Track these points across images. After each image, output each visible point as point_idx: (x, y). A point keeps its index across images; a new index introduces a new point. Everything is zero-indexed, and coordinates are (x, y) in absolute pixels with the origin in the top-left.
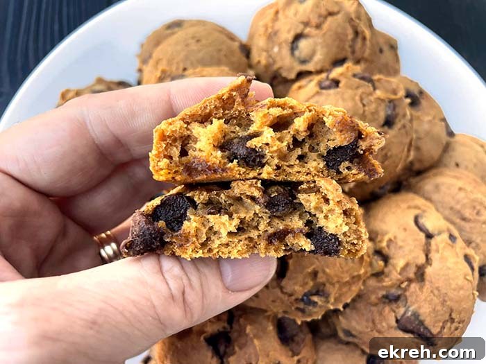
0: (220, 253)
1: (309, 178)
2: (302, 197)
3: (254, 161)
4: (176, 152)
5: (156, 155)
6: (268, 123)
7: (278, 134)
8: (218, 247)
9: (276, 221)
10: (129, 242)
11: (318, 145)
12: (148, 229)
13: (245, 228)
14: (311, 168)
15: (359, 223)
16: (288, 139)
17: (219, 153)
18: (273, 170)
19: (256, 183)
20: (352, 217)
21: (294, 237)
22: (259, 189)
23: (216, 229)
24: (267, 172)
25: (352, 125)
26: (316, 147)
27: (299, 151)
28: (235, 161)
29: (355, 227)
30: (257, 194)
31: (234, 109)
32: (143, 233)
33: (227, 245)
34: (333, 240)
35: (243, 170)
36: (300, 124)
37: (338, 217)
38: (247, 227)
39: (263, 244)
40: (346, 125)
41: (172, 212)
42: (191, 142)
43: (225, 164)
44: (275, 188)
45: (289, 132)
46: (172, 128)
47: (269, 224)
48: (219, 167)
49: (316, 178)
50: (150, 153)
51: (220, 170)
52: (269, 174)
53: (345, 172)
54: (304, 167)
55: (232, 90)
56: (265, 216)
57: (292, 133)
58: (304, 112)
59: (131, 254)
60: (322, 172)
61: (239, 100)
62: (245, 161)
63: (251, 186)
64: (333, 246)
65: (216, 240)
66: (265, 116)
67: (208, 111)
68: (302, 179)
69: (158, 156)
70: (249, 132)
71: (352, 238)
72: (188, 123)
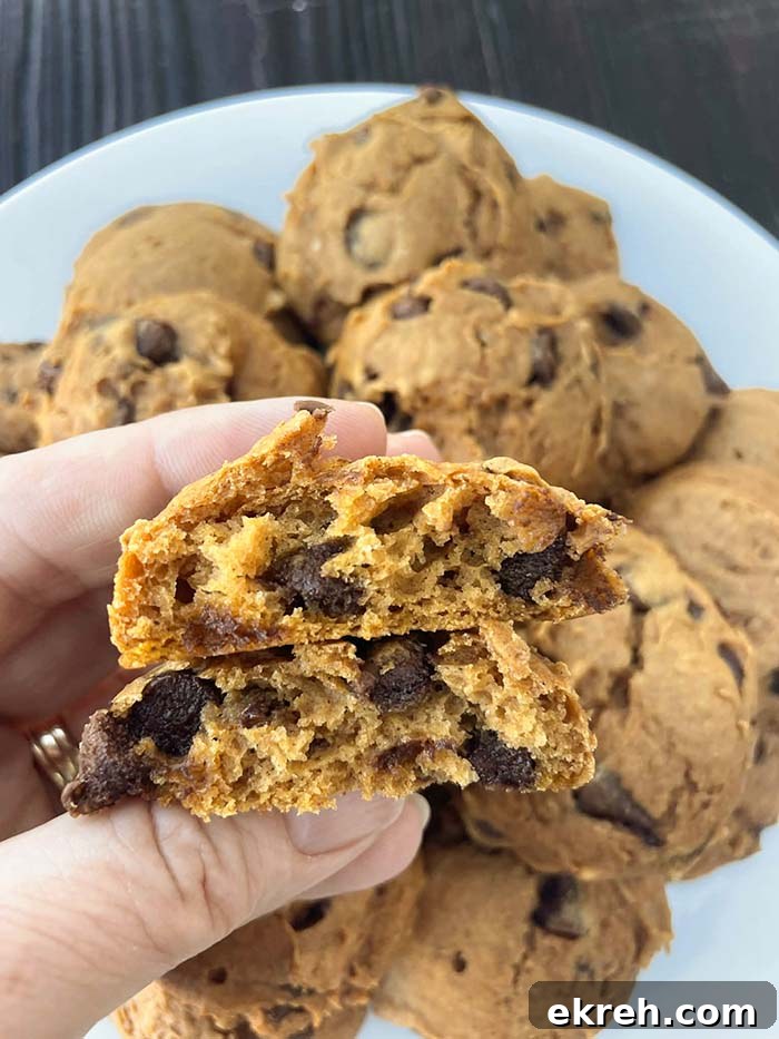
0: (275, 801)
1: (466, 623)
2: (446, 672)
3: (340, 603)
4: (166, 596)
5: (123, 608)
6: (367, 517)
7: (391, 539)
8: (270, 789)
9: (397, 723)
10: (79, 786)
11: (482, 546)
12: (115, 763)
13: (330, 741)
14: (468, 603)
15: (577, 717)
16: (415, 545)
17: (260, 597)
18: (383, 618)
19: (345, 650)
20: (559, 707)
21: (433, 758)
22: (351, 664)
23: (263, 752)
24: (370, 625)
25: (550, 507)
26: (479, 552)
27: (440, 568)
28: (297, 611)
29: (566, 727)
30: (348, 674)
31: (291, 485)
32: (105, 771)
33: (290, 784)
34: (520, 759)
35: (315, 627)
36: (436, 514)
37: (526, 713)
38: (333, 738)
39: (366, 775)
40: (537, 508)
41: (169, 713)
42: (199, 567)
43: (276, 617)
44: (390, 651)
45: (416, 530)
46: (153, 547)
47: (381, 730)
48: (263, 627)
49: (481, 622)
50: (108, 606)
51: (264, 636)
52: (374, 628)
53: (545, 603)
54: (453, 599)
55: (282, 446)
56: (369, 716)
57: (421, 532)
58: (445, 485)
59: (86, 810)
60: (495, 606)
61: (299, 466)
62: (321, 606)
63: (334, 656)
64: (520, 771)
65: (264, 776)
66: (358, 502)
67: (231, 495)
68: (450, 628)
69: (126, 611)
70: (326, 537)
71: (563, 751)
72: (189, 528)
